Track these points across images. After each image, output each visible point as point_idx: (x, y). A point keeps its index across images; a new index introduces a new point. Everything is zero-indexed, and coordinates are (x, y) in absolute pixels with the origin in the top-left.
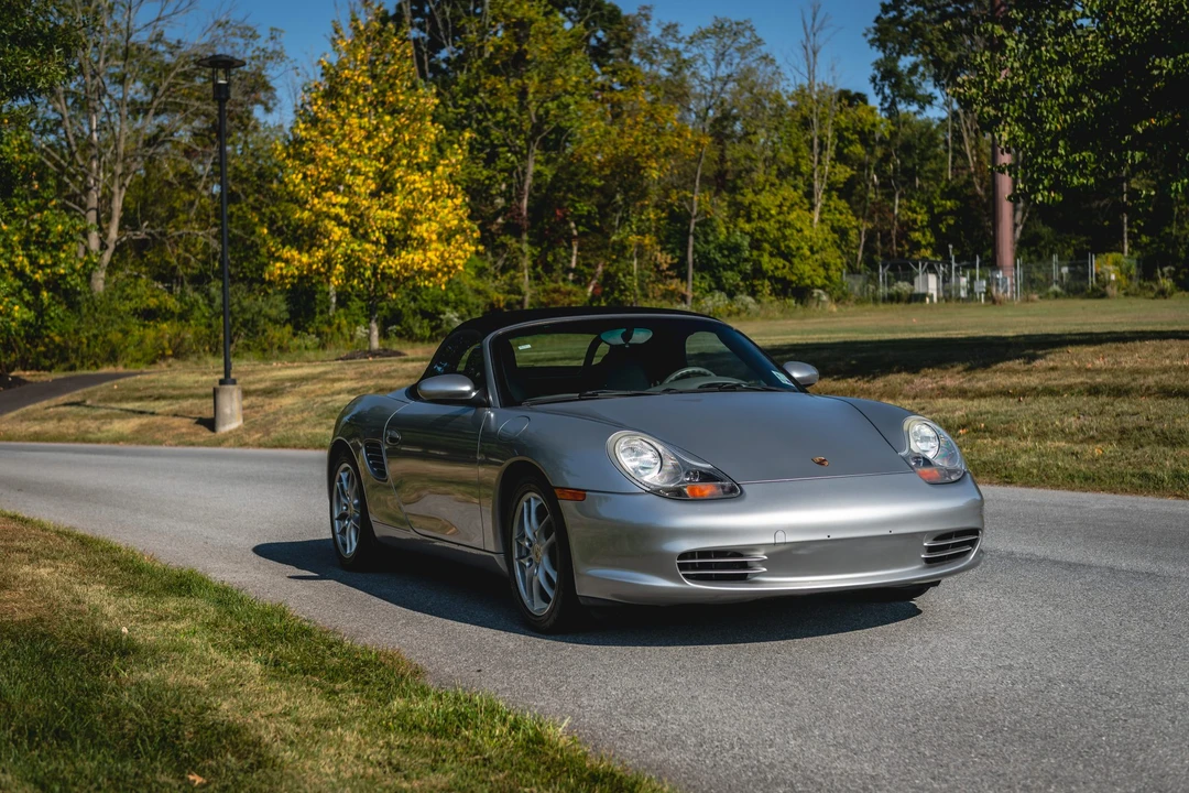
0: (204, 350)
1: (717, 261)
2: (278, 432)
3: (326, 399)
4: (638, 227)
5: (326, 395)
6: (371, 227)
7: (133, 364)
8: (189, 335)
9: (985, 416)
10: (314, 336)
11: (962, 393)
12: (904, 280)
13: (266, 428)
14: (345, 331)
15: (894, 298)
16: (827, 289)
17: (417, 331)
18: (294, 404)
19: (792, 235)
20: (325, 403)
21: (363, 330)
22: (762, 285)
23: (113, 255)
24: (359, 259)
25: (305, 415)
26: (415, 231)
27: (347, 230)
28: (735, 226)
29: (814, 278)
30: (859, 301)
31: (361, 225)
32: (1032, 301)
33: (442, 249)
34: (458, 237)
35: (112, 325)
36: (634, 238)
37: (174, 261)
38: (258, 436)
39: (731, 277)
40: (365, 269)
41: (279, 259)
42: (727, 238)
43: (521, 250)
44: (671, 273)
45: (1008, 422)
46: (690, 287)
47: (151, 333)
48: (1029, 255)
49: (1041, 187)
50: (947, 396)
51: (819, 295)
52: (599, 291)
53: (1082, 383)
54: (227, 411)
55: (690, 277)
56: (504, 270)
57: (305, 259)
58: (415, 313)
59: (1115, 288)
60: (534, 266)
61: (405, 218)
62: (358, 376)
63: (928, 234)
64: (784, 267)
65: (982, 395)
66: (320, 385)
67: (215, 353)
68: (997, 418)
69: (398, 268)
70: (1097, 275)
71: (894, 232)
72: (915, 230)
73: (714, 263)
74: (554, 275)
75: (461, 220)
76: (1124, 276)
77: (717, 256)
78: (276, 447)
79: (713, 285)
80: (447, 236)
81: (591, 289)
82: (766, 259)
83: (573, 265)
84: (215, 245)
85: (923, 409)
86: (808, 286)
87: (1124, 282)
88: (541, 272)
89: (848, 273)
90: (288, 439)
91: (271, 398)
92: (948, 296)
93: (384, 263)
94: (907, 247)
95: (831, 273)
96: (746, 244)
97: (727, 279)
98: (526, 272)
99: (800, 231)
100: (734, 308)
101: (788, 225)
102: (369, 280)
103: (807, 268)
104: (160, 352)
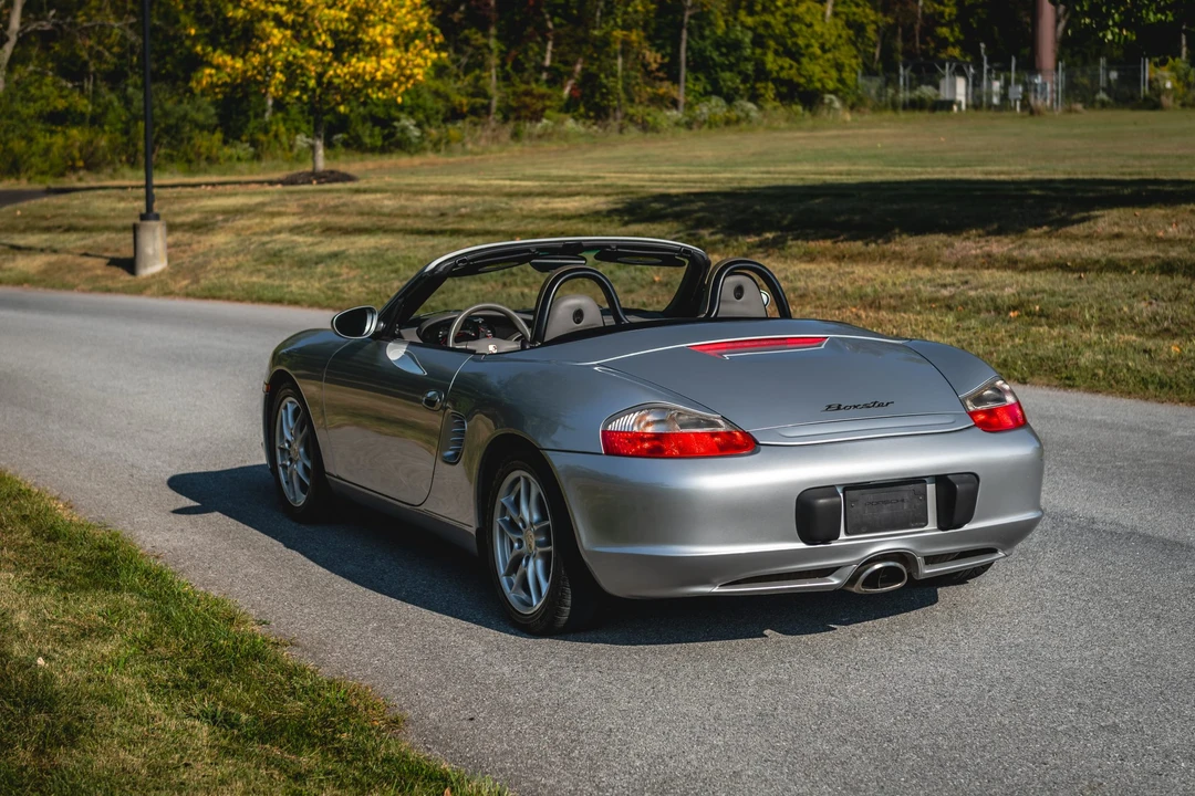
0: (121, 161)
1: (713, 59)
2: (209, 279)
3: (265, 239)
4: (624, 21)
5: (264, 233)
6: (316, 29)
7: (39, 178)
8: (103, 142)
9: (1039, 296)
10: (247, 145)
11: (1012, 264)
12: (927, 84)
13: (194, 272)
14: (284, 139)
15: (916, 105)
16: (841, 94)
17: (367, 140)
18: (227, 243)
19: (800, 30)
20: (264, 244)
21: (305, 139)
22: (766, 88)
23: (15, 47)
24: (301, 67)
25: (240, 258)
26: (367, 34)
27: (288, 33)
28: (736, 19)
29: (826, 80)
30: (877, 109)
31: (304, 25)
32: (1076, 111)
33: (399, 55)
34: (417, 42)
35: (13, 131)
36: (618, 34)
37: (84, 55)
38: (185, 282)
39: (728, 79)
40: (309, 78)
41: (210, 65)
42: (726, 33)
43: (487, 46)
44: (661, 74)
45: (1067, 305)
46: (682, 90)
47: (59, 140)
48: (1072, 56)
49: (1111, 23)
50: (994, 266)
51: (831, 102)
52: (577, 94)
53: (1153, 257)
54: (149, 250)
55: (682, 78)
56: (468, 69)
57: (239, 64)
58: (364, 119)
59: (1171, 98)
60: (503, 65)
61: (356, 18)
62: (301, 210)
63: (956, 29)
64: (791, 67)
65: (1034, 267)
66: (257, 220)
67: (133, 164)
68: (1054, 299)
69: (348, 77)
70: (1150, 82)
71: (917, 27)
72: (942, 25)
73: (711, 63)
74: (526, 75)
75: (421, 22)
76: (1181, 84)
77: (715, 55)
78: (206, 298)
79: (709, 88)
80: (405, 40)
81: (566, 92)
82: (770, 57)
83: (548, 63)
84: (133, 37)
85: (966, 282)
86: (817, 89)
87: (1181, 91)
88: (511, 71)
89: (864, 75)
90: (221, 289)
91: (201, 234)
92: (977, 104)
93: (331, 72)
94: (932, 45)
95: (845, 75)
96: (747, 40)
97: (724, 81)
98: (493, 71)
99: (810, 26)
100: (733, 115)
101: (796, 18)
102: (314, 90)
103: (817, 69)
104: (70, 163)
